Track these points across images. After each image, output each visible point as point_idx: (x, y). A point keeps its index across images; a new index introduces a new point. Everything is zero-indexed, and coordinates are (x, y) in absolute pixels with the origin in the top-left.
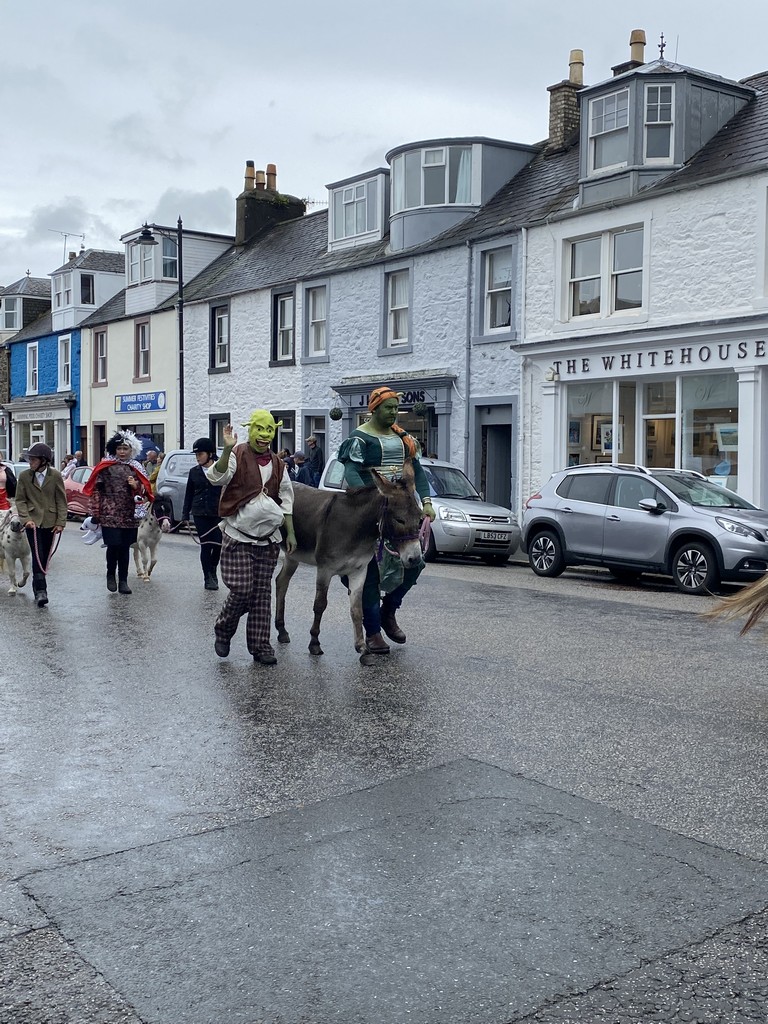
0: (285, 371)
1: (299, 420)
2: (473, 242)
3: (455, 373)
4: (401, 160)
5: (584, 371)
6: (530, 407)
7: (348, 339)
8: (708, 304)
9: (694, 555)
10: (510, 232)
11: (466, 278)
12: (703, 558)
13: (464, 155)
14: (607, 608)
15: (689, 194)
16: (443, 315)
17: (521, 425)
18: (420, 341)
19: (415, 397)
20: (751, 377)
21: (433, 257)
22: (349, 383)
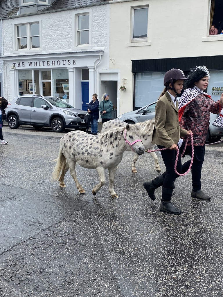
5: (23, 66)
6: (6, 77)
8: (59, 48)
9: (57, 121)
12: (60, 122)
14: (32, 137)
15: (53, 14)
17: (3, 82)
20: (72, 70)
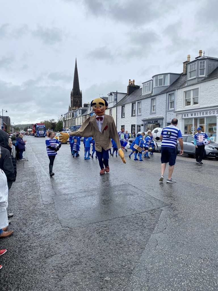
0: (134, 117)
1: (136, 126)
2: (167, 92)
3: (163, 117)
4: (155, 78)
5: (187, 116)
7: (145, 111)
10: (174, 90)
11: (166, 99)
13: (166, 76)
15: (208, 82)
16: (162, 106)
18: (157, 111)
19: (156, 122)
21: (160, 95)
22: (145, 119)
